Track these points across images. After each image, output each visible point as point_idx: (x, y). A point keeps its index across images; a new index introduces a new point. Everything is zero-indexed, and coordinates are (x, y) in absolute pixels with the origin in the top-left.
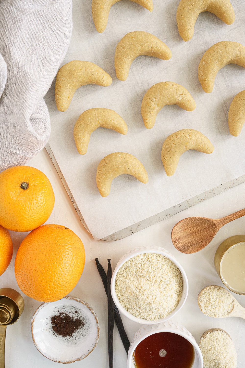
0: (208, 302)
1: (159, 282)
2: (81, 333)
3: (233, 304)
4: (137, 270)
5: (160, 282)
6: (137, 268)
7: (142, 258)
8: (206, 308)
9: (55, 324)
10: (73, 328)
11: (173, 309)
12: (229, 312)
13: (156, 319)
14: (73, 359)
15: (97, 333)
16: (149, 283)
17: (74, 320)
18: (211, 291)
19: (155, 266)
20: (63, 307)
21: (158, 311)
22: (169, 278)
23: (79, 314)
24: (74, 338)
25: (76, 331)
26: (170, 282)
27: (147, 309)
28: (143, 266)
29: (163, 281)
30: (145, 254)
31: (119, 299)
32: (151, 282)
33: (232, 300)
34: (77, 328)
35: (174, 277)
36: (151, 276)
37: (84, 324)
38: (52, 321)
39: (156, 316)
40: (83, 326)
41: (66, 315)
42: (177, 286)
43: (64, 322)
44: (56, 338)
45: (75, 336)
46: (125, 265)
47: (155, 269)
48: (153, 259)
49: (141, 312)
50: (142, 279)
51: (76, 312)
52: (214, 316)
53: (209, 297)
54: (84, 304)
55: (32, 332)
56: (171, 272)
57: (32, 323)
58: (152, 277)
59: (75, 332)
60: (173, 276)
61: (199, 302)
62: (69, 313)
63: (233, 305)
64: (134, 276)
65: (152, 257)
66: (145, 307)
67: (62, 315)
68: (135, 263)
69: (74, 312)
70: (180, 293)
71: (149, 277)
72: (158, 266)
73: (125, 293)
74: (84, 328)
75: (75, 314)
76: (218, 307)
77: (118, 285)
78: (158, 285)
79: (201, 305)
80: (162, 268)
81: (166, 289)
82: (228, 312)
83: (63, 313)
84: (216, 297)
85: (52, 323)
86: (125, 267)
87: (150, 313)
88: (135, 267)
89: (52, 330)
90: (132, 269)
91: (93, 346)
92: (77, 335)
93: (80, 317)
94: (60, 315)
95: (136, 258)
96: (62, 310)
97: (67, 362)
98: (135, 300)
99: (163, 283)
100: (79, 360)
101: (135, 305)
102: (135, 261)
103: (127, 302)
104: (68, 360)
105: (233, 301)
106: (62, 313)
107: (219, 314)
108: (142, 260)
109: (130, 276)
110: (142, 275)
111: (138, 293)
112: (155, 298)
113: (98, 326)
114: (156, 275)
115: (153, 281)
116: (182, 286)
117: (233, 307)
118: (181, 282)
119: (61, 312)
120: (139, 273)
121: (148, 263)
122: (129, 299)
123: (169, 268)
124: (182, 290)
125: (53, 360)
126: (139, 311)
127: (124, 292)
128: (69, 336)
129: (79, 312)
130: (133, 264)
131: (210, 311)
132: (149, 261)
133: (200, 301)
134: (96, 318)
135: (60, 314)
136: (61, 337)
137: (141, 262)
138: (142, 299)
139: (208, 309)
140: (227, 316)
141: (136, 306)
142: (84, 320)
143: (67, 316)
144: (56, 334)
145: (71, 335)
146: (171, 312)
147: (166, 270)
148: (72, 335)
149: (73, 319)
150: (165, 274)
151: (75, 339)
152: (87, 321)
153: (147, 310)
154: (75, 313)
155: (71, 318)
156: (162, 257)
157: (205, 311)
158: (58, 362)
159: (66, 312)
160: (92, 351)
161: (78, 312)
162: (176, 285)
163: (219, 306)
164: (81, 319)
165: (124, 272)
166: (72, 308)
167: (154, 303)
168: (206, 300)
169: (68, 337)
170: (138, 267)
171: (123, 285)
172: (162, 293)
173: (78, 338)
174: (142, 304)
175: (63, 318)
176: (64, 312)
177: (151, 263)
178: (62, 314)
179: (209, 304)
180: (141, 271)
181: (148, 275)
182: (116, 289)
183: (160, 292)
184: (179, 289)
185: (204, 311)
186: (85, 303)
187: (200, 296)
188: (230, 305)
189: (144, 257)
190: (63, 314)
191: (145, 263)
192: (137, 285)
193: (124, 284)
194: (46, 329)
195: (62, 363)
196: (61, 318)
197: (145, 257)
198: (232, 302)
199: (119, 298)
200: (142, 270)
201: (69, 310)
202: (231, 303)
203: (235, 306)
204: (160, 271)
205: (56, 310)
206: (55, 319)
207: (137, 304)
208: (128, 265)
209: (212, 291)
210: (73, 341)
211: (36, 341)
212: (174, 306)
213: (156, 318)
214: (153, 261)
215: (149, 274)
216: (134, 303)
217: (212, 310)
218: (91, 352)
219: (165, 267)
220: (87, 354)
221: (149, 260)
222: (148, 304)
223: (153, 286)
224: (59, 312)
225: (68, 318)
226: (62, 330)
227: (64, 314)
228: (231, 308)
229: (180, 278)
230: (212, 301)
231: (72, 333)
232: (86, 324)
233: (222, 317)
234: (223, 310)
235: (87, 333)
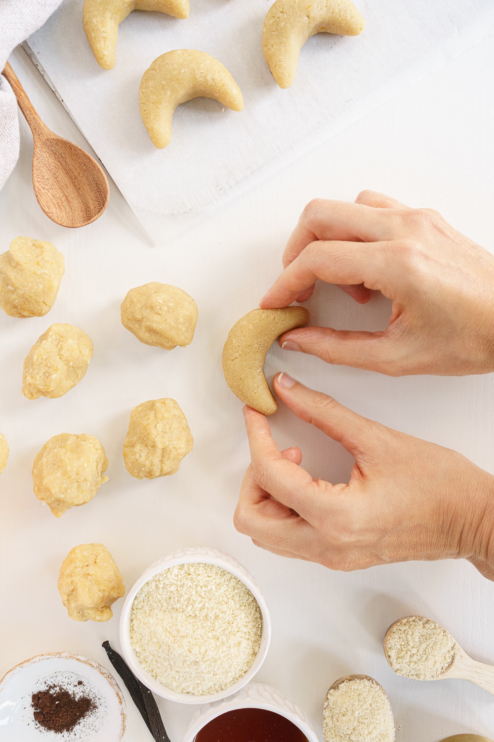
0: (405, 649)
1: (213, 618)
2: (90, 726)
3: (452, 653)
4: (170, 598)
5: (216, 618)
6: (169, 594)
7: (177, 573)
8: (400, 661)
9: (40, 707)
10: (75, 715)
11: (245, 669)
12: (444, 668)
13: (212, 692)
15: (121, 723)
16: (193, 623)
17: (76, 700)
18: (409, 627)
19: (204, 589)
20: (55, 675)
21: (215, 677)
22: (232, 609)
23: (85, 688)
24: (78, 735)
25: (81, 721)
26: (235, 616)
27: (191, 674)
28: (179, 589)
29: (220, 616)
30: (183, 565)
31: (139, 657)
32: (198, 620)
33: (450, 645)
34: (82, 715)
35: (243, 608)
36: (195, 608)
37: (95, 707)
38: (33, 703)
39: (212, 687)
40: (94, 711)
42: (250, 625)
43: (57, 703)
44: (42, 735)
45: (79, 731)
46: (146, 590)
47: (203, 595)
48: (199, 575)
49: (180, 680)
50: (180, 615)
51: (80, 683)
52: (415, 677)
53: (406, 638)
54: (93, 666)
56: (237, 598)
58: (198, 609)
59: (79, 723)
60: (241, 606)
61: (388, 648)
62: (66, 685)
63: (453, 655)
64: (163, 609)
65: (197, 570)
66: (187, 670)
67: (52, 690)
68: (164, 584)
70: (257, 637)
71: (193, 609)
72: (209, 588)
73: (148, 644)
74: (96, 713)
75: (78, 687)
76: (423, 659)
77: (136, 630)
78: (211, 624)
79: (390, 654)
80: (216, 591)
81: (227, 632)
82: (441, 668)
83: (55, 686)
84: (419, 639)
85: (33, 706)
86: (146, 594)
87: (200, 682)
88: (165, 593)
89: (33, 721)
90: (159, 597)
92: (84, 729)
93: (87, 692)
94: (48, 691)
95: (165, 575)
96: (52, 680)
98: (167, 657)
99: (220, 621)
101: (169, 667)
102: (163, 580)
103: (154, 662)
105: (453, 648)
106: (53, 686)
107: (426, 673)
108: (176, 578)
109: (156, 611)
110: (178, 607)
111: (171, 644)
112: (206, 650)
113: (124, 709)
114: (207, 605)
115: (202, 618)
116: (260, 623)
117: (453, 659)
118: (259, 616)
119: (51, 684)
120: (173, 603)
121: (190, 584)
122: (156, 656)
123: (230, 590)
124: (261, 632)
126: (177, 677)
127: (146, 642)
128: (68, 730)
130: (161, 586)
132: (192, 579)
133: (389, 646)
134: (118, 694)
135: (50, 689)
136: (52, 735)
137: (175, 582)
138: (180, 655)
139: (404, 661)
140: (441, 677)
141: (171, 669)
142: (96, 698)
143: (63, 691)
144: (42, 728)
145: (72, 730)
146: (241, 676)
147: (225, 594)
148: (74, 730)
149: (74, 698)
150: (223, 603)
151: (80, 738)
152: (101, 701)
153: (193, 676)
154: (77, 684)
155: (70, 695)
156: (215, 570)
157: (398, 666)
159: (61, 684)
161: (84, 683)
162: (246, 622)
163: (425, 657)
164: (91, 697)
165: (146, 603)
166: (73, 675)
167: (205, 660)
168: (401, 645)
169: (65, 733)
170: (171, 592)
171: (144, 629)
172: (220, 640)
173: (85, 734)
174: (181, 665)
175: (54, 695)
176: (56, 684)
177: (194, 583)
178: (53, 688)
179: (407, 653)
180: (176, 598)
181: (191, 606)
182: (132, 638)
183: (216, 638)
184: (255, 630)
185: (395, 665)
186: (95, 666)
187: (389, 637)
188: (447, 655)
189: (180, 571)
190: (55, 689)
191: (184, 584)
192: (170, 627)
193: (145, 627)
194: (22, 718)
196: (51, 695)
197: (183, 572)
198: (450, 649)
199: (138, 655)
200: (178, 597)
201: (66, 681)
202: (449, 651)
203: (456, 658)
204: (215, 598)
205: (41, 680)
206: (39, 699)
207: (173, 665)
208: (150, 590)
209: (412, 626)
212: (245, 664)
213: (213, 690)
214: (199, 579)
215: (191, 604)
216: (166, 664)
217: (412, 664)
219: (224, 588)
221: (191, 576)
222: (193, 663)
223: (200, 626)
224: (47, 684)
225: (64, 695)
226: (53, 721)
228: (449, 660)
229: (255, 608)
230: (413, 647)
231: (72, 726)
232: (100, 707)
233: (432, 679)
234: (434, 665)
235: (103, 725)
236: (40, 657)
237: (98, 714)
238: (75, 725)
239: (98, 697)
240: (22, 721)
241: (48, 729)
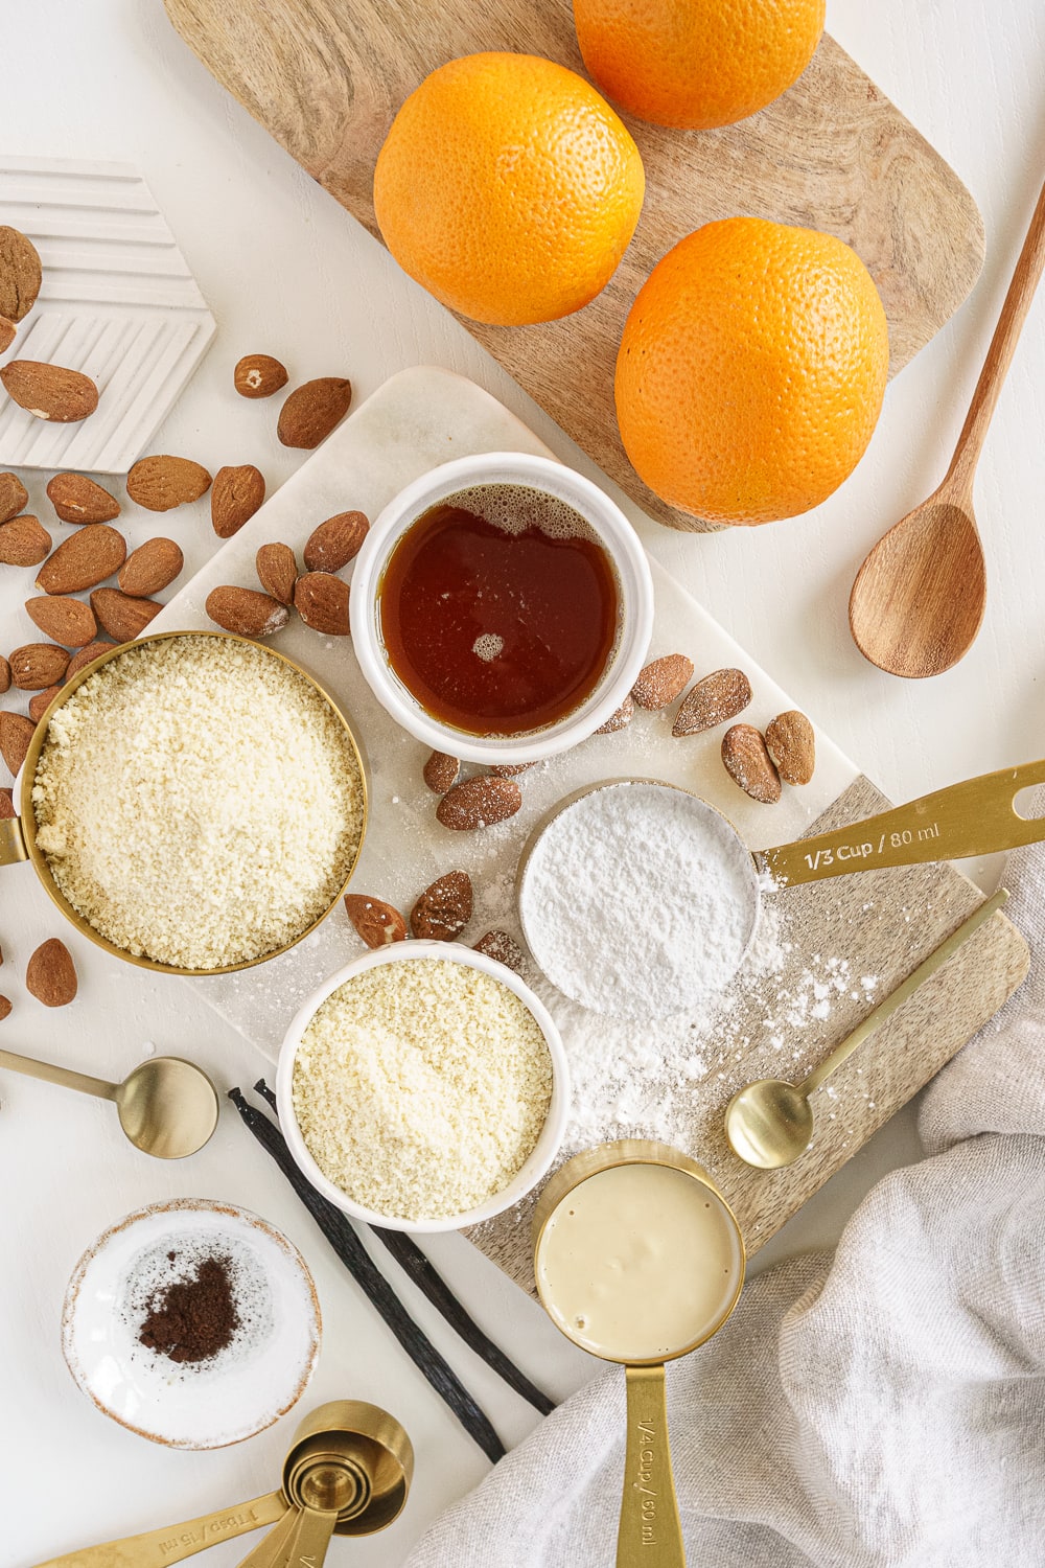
2: (251, 1288)
9: (167, 1343)
14: (303, 1365)
15: (268, 1236)
17: (196, 1280)
20: (132, 1285)
23: (185, 1253)
24: (254, 1318)
25: (234, 1297)
34: (226, 1288)
37: (227, 1260)
38: (153, 1349)
40: (232, 1266)
41: (162, 1292)
44: (214, 1371)
45: (250, 1311)
51: (172, 1256)
59: (236, 1301)
62: (161, 1280)
67: (154, 1305)
69: (169, 1262)
74: (238, 1266)
75: (176, 1262)
83: (151, 1298)
91: (303, 1275)
92: (250, 1302)
93: (194, 1255)
94: (151, 1313)
96: (138, 1295)
97: (297, 1388)
100: (314, 1348)
106: (148, 1301)
113: (249, 1217)
119: (145, 1301)
125: (261, 1427)
128: (235, 1327)
129: (176, 1248)
134: (218, 1209)
135: (149, 1308)
142: (213, 1249)
143: (167, 1291)
144: (204, 1363)
145: (239, 1320)
148: (241, 1316)
149: (190, 1282)
151: (260, 1317)
152: (223, 1243)
155: (181, 1285)
158: (282, 1415)
159: (153, 1286)
161: (176, 1251)
164: (207, 1256)
166: (151, 1258)
169: (237, 1334)
173: (260, 1305)
175: (165, 1309)
176: (149, 1294)
178: (151, 1303)
190: (156, 1300)
194: (166, 1381)
195: (290, 1407)
196: (162, 1313)
201: (154, 1274)
205: (124, 1311)
206: (153, 1335)
210: (261, 1327)
224: (139, 1307)
225: (175, 1294)
226: (201, 1338)
227: (153, 1297)
231: (232, 1315)
232: (232, 1253)
235: (262, 1267)
237: (241, 1264)
238: (233, 1311)
239: (213, 1243)
240: (169, 1383)
241: (212, 1355)
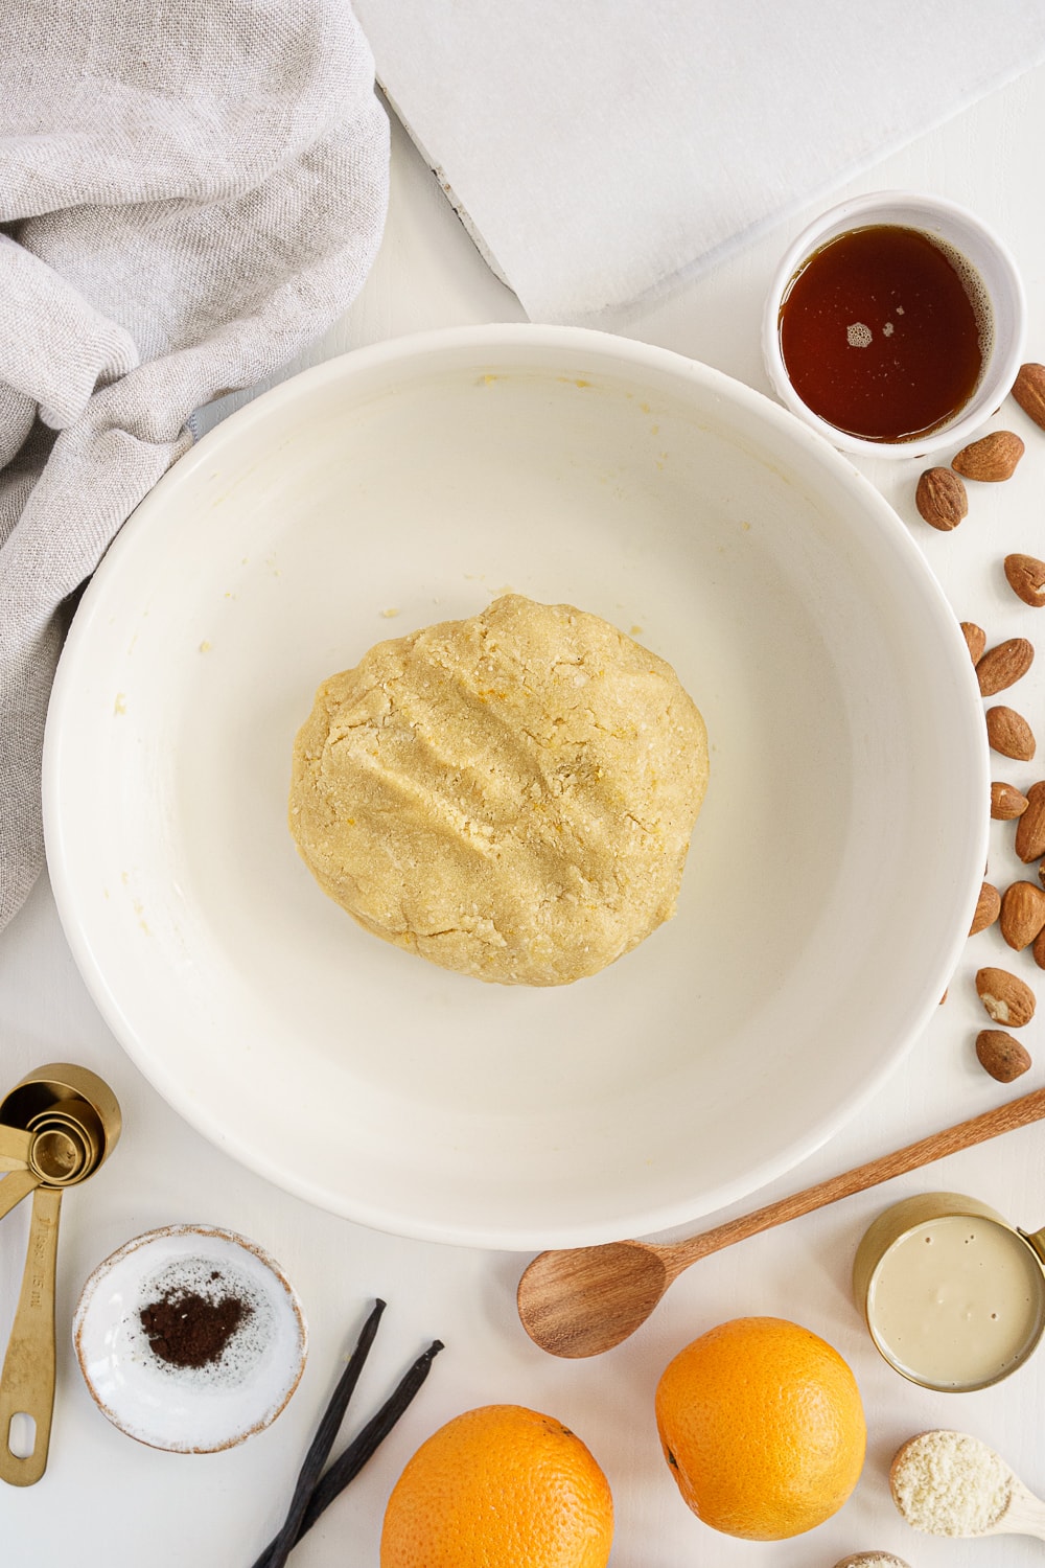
0: (927, 1487)
2: (248, 1344)
3: (1006, 1491)
8: (919, 1506)
9: (157, 1330)
10: (219, 1330)
12: (993, 1517)
14: (240, 1432)
15: (296, 1324)
17: (216, 1305)
18: (933, 1450)
20: (170, 1271)
23: (226, 1282)
24: (232, 1365)
25: (231, 1339)
33: (1003, 1479)
34: (232, 1330)
37: (250, 1311)
38: (144, 1327)
40: (249, 1318)
41: (186, 1293)
43: (183, 1317)
44: (171, 1377)
45: (233, 1358)
51: (215, 1275)
52: (944, 1533)
53: (929, 1468)
54: (228, 1238)
55: (84, 1373)
57: (78, 1344)
59: (230, 1344)
61: (897, 1485)
62: (192, 1285)
63: (1008, 1494)
67: (172, 1297)
69: (209, 1278)
74: (253, 1321)
75: (214, 1282)
76: (958, 1503)
79: (901, 1494)
82: (990, 1517)
83: (174, 1290)
84: (950, 1469)
85: (145, 1331)
89: (151, 1357)
91: (297, 1371)
92: (239, 1352)
93: (231, 1288)
94: (165, 1301)
96: (168, 1281)
97: (222, 1444)
100: (259, 1428)
104: (224, 1438)
105: (1008, 1482)
106: (171, 1291)
107: (962, 1525)
117: (1008, 1502)
119: (167, 1288)
125: (174, 1448)
128: (213, 1360)
129: (224, 1272)
131: (931, 1517)
133: (900, 1482)
134: (280, 1277)
135: (167, 1296)
136: (188, 1372)
139: (925, 1507)
140: (989, 1532)
142: (248, 1295)
143: (189, 1295)
144: (169, 1366)
145: (220, 1358)
148: (224, 1356)
149: (211, 1303)
151: (236, 1368)
152: (258, 1298)
154: (211, 1279)
155: (202, 1300)
157: (915, 1516)
158: (196, 1452)
159: (183, 1284)
160: (295, 1388)
161: (222, 1275)
163: (960, 1498)
164: (239, 1295)
166: (200, 1265)
169: (210, 1366)
173: (244, 1360)
175: (177, 1306)
176: (176, 1286)
178: (171, 1294)
179: (929, 1493)
185: (912, 1514)
186: (231, 1236)
187: (899, 1467)
188: (999, 1496)
190: (176, 1295)
194: (132, 1356)
195: (206, 1452)
196: (172, 1307)
198: (1003, 1485)
201: (192, 1277)
202: (1001, 1489)
203: (1014, 1499)
205: (148, 1284)
206: (153, 1317)
209: (938, 1448)
210: (231, 1376)
211: (104, 1401)
217: (940, 1511)
218: (291, 1393)
220: (282, 1402)
224: (161, 1290)
225: (193, 1303)
226: (184, 1348)
227: (176, 1291)
228: (1002, 1503)
230: (940, 1484)
231: (219, 1350)
232: (258, 1309)
233: (973, 1535)
234: (975, 1514)
235: (270, 1338)
236: (136, 1242)
237: (257, 1322)
238: (222, 1349)
239: (252, 1291)
240: (133, 1359)
241: (179, 1365)
